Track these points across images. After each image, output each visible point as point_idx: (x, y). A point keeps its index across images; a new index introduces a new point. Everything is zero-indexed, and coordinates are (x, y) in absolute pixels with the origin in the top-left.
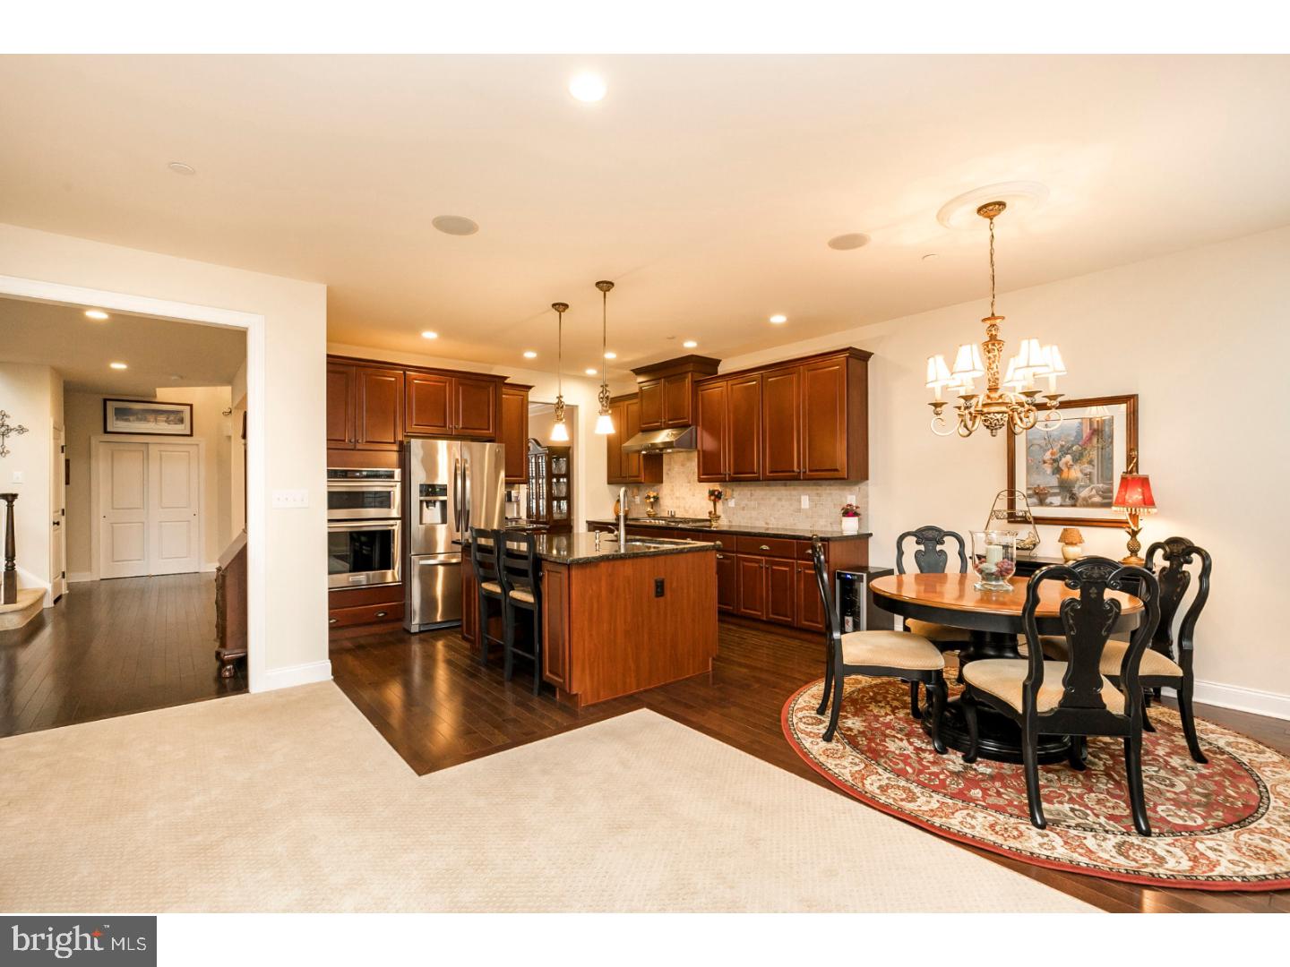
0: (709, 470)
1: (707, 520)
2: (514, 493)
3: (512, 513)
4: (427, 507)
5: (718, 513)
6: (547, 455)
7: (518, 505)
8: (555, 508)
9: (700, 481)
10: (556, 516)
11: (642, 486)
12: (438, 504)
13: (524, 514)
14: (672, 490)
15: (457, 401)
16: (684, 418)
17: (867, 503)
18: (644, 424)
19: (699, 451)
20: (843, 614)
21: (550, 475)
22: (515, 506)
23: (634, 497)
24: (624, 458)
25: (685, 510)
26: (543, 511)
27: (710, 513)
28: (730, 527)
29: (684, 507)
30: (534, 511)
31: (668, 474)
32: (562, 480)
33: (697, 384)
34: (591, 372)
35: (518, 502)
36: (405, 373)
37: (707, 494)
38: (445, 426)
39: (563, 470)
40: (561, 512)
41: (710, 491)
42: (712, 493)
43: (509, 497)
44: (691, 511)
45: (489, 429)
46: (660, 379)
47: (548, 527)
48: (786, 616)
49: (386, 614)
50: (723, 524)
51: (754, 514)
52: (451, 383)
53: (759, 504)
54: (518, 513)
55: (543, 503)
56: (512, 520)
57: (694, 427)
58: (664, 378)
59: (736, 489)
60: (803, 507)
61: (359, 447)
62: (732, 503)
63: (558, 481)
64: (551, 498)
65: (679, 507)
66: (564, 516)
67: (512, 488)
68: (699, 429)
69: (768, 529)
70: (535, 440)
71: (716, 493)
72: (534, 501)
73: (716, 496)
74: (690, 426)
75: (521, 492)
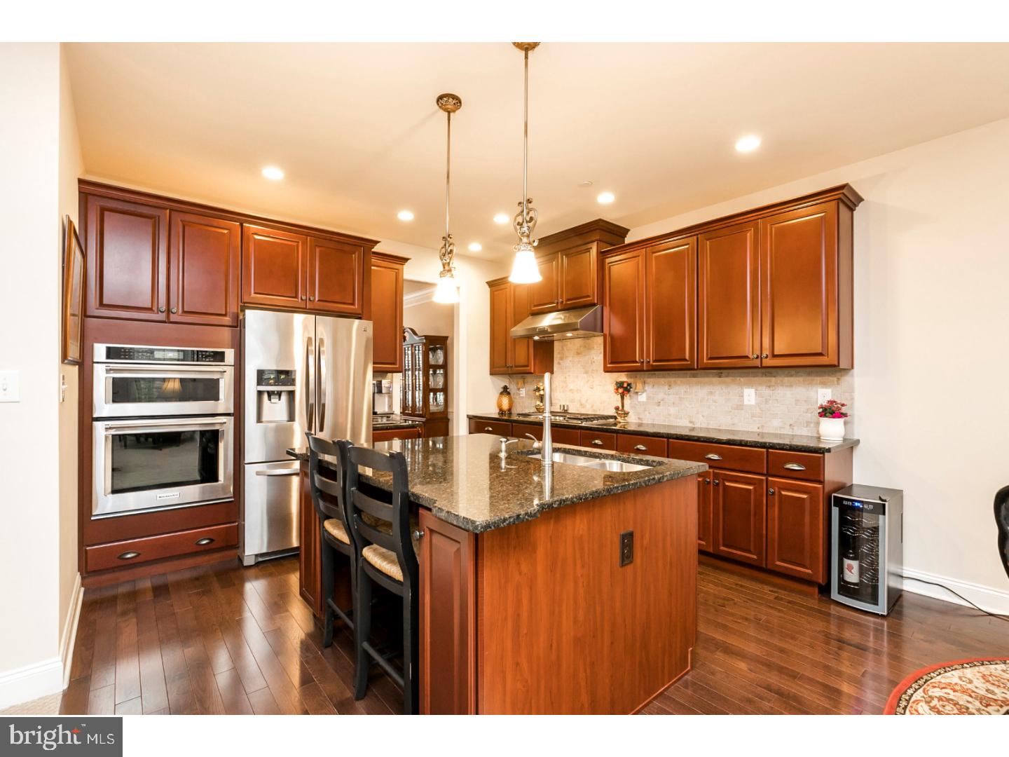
0: (617, 358)
1: (611, 417)
2: (385, 383)
3: (382, 408)
4: (270, 399)
5: (626, 409)
6: (424, 344)
7: (391, 397)
8: (431, 400)
9: (607, 370)
10: (433, 408)
11: (529, 377)
12: (284, 397)
13: (397, 409)
14: (565, 382)
15: (312, 266)
16: (588, 296)
17: (852, 399)
18: (535, 306)
19: (605, 336)
20: (843, 555)
21: (427, 366)
22: (387, 399)
23: (519, 389)
24: (509, 345)
25: (581, 405)
26: (419, 403)
27: (617, 408)
28: (640, 425)
29: (580, 401)
30: (410, 403)
31: (559, 364)
32: (438, 372)
33: (602, 255)
34: (475, 247)
35: (390, 394)
36: (241, 225)
37: (612, 387)
38: (296, 297)
39: (441, 361)
40: (437, 405)
41: (617, 383)
42: (620, 385)
43: (378, 389)
44: (588, 406)
45: (353, 304)
46: (558, 252)
47: (424, 419)
48: (749, 551)
49: (212, 540)
50: (632, 422)
51: (673, 410)
52: (304, 243)
53: (681, 399)
54: (390, 406)
55: (419, 395)
56: (383, 415)
57: (598, 307)
58: (561, 251)
59: (648, 380)
60: (746, 402)
61: (173, 318)
62: (642, 398)
63: (435, 372)
64: (427, 390)
65: (573, 401)
66: (441, 408)
67: (384, 377)
68: (606, 310)
69: (693, 429)
70: (412, 330)
71: (625, 385)
72: (410, 393)
73: (624, 389)
74: (594, 305)
75: (395, 382)
